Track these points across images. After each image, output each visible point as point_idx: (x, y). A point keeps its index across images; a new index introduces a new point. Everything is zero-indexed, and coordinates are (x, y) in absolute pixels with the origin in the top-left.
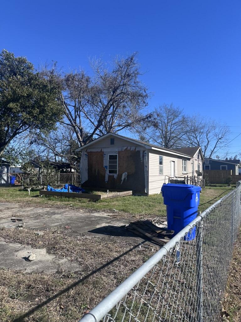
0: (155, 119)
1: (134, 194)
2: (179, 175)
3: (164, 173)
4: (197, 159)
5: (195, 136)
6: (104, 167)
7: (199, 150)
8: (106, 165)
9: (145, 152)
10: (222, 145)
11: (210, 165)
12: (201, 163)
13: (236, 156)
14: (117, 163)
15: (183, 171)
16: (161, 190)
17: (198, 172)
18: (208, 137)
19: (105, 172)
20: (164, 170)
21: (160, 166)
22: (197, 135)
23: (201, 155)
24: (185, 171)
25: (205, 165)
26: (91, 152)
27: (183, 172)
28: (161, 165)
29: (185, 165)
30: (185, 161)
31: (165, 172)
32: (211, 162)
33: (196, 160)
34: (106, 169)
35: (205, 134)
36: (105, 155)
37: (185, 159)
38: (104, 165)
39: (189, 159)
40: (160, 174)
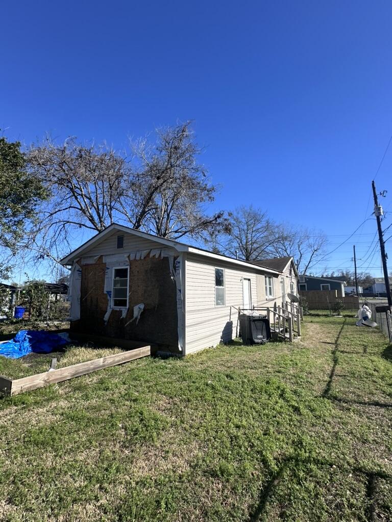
0: (226, 220)
1: (154, 354)
2: (260, 303)
3: (227, 302)
4: (289, 276)
5: (283, 248)
6: (105, 292)
7: (292, 262)
8: (109, 290)
9: (178, 260)
10: (320, 258)
11: (306, 284)
12: (294, 281)
13: (333, 272)
14: (127, 286)
15: (267, 295)
16: (222, 338)
17: (291, 295)
18: (300, 249)
19: (108, 304)
20: (227, 295)
21: (217, 289)
22: (286, 247)
23: (294, 270)
24: (270, 294)
25: (299, 284)
26: (87, 265)
27: (267, 297)
28: (221, 287)
29: (270, 284)
30: (269, 278)
31: (230, 299)
32: (307, 280)
33: (287, 277)
34: (109, 297)
35: (297, 246)
36: (108, 269)
37: (269, 276)
38: (106, 290)
39: (276, 276)
40: (218, 304)
